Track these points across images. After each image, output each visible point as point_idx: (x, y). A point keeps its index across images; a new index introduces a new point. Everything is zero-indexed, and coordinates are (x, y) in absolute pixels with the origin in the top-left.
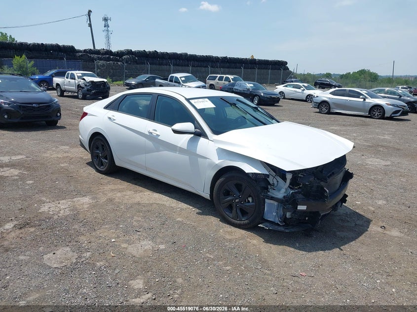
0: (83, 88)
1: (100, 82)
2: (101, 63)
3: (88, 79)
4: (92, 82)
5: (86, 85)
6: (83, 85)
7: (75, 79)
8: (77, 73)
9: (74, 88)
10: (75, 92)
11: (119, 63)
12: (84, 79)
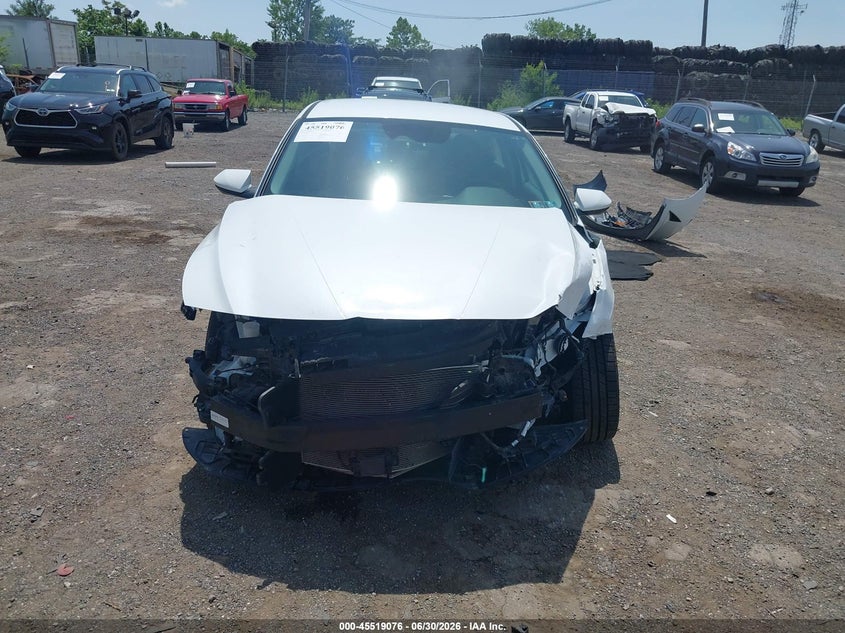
0: (601, 126)
1: (639, 114)
2: (699, 75)
3: (615, 108)
4: (621, 114)
5: (606, 121)
6: (601, 121)
7: (592, 107)
8: (601, 96)
9: (586, 126)
10: (586, 136)
11: (742, 78)
12: (606, 108)
